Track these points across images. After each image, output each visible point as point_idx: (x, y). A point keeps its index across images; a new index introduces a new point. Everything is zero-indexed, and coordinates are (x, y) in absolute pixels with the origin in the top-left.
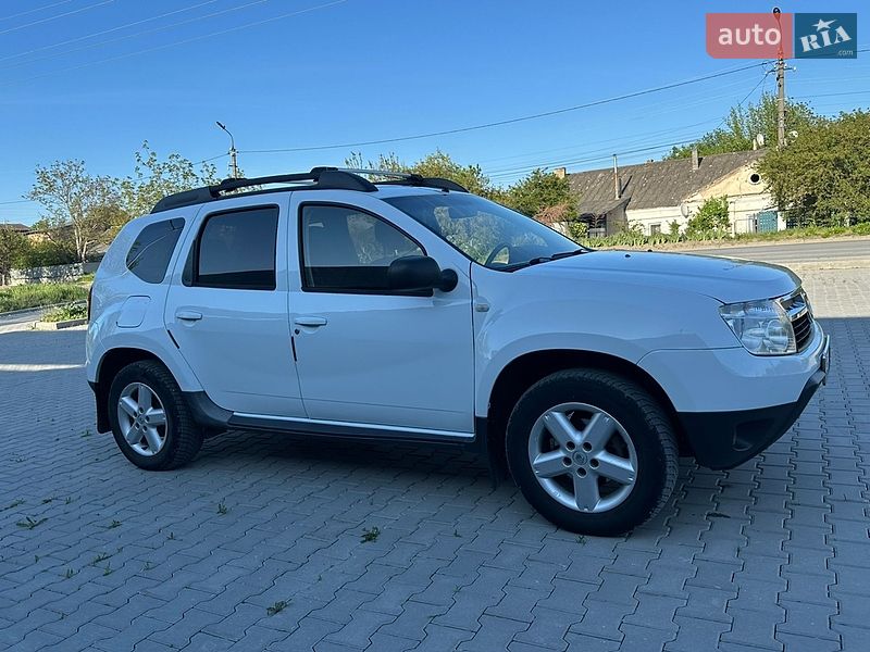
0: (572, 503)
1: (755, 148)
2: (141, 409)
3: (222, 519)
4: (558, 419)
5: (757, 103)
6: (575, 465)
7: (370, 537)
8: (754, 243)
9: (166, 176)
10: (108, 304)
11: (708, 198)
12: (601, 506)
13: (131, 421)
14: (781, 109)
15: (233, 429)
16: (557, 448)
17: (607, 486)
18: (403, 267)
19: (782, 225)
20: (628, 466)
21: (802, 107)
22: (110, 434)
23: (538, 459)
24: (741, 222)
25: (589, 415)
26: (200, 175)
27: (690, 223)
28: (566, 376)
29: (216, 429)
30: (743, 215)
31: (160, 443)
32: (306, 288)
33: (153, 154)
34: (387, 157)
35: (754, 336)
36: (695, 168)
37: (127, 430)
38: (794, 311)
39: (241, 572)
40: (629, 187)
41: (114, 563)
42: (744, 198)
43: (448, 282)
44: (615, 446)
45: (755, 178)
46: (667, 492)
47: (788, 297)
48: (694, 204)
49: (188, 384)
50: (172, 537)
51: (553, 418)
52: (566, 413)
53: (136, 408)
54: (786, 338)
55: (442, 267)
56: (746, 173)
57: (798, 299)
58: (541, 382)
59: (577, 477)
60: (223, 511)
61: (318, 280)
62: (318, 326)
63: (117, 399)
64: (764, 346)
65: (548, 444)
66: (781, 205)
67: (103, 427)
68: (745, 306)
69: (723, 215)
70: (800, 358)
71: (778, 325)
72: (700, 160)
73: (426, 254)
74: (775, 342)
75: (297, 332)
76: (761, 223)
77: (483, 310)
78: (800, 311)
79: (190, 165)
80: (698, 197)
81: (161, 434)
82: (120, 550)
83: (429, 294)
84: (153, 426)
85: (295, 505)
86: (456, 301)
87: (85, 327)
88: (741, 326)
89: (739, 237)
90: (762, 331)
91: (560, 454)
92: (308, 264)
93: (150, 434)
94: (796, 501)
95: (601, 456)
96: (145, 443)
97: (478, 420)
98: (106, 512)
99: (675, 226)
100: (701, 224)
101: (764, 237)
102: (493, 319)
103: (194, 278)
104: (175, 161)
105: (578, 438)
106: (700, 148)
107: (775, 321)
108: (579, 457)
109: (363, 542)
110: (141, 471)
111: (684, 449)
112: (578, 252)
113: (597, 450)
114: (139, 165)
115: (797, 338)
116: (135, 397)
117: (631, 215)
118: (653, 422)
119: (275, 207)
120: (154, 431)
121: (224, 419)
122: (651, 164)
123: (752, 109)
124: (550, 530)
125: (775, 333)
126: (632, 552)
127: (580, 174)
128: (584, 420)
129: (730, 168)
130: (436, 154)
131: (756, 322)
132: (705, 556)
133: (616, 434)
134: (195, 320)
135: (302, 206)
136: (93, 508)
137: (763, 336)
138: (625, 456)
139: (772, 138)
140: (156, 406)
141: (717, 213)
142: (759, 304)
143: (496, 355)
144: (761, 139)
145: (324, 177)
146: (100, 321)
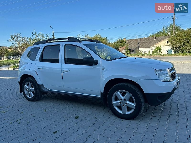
0: (121, 112)
1: (168, 35)
2: (29, 88)
3: (45, 112)
4: (119, 94)
5: (169, 25)
6: (122, 104)
7: (77, 118)
8: (167, 56)
9: (38, 37)
10: (23, 65)
11: (157, 46)
12: (127, 113)
13: (27, 90)
14: (174, 27)
15: (48, 93)
16: (118, 100)
17: (129, 109)
18: (86, 59)
19: (173, 53)
20: (134, 105)
21: (179, 27)
22: (22, 93)
23: (114, 102)
24: (164, 52)
25: (125, 93)
26: (46, 37)
27: (153, 51)
28: (121, 84)
29: (45, 93)
30: (165, 50)
31: (33, 95)
32: (65, 63)
33: (36, 32)
34: (87, 35)
35: (162, 77)
36: (154, 39)
37: (26, 92)
38: (172, 72)
39: (48, 124)
40: (140, 43)
41: (21, 121)
42: (165, 46)
43: (96, 63)
44: (131, 100)
45: (168, 42)
46: (142, 111)
47: (171, 69)
48: (154, 47)
49: (39, 83)
50: (34, 116)
51: (118, 93)
52: (121, 92)
53: (28, 88)
54: (170, 78)
55: (95, 59)
56: (166, 41)
57: (173, 69)
58: (115, 85)
59: (122, 106)
60: (45, 111)
61: (68, 61)
62: (68, 71)
63: (24, 85)
64: (165, 79)
65: (116, 99)
66: (173, 48)
67: (21, 92)
68: (161, 70)
69: (160, 50)
70: (173, 82)
71: (168, 75)
72: (156, 38)
73: (91, 56)
74: (167, 79)
75: (63, 72)
76: (168, 52)
77: (103, 69)
78: (173, 72)
79: (44, 35)
80: (155, 46)
81: (33, 93)
82: (23, 118)
83: (92, 65)
84: (31, 92)
85: (61, 110)
86: (98, 67)
87: (18, 70)
88: (159, 75)
89: (163, 55)
90: (164, 76)
91: (119, 101)
92: (66, 58)
93: (31, 93)
94: (171, 114)
95: (128, 102)
96: (30, 95)
97: (101, 93)
98: (20, 110)
99: (149, 52)
100: (155, 52)
101: (169, 55)
102: (106, 71)
103: (42, 60)
104: (40, 34)
105: (123, 98)
106: (156, 35)
107: (167, 74)
108: (123, 102)
109: (75, 119)
110: (28, 101)
111: (146, 101)
112: (125, 57)
113: (127, 101)
114: (33, 35)
115: (172, 78)
116: (28, 85)
117: (140, 49)
118: (139, 95)
119: (59, 45)
120: (32, 93)
121: (47, 91)
122: (145, 38)
123: (168, 27)
124: (116, 118)
125: (167, 77)
126: (134, 123)
127: (129, 40)
128: (125, 94)
129: (162, 40)
130: (97, 34)
131: (163, 74)
132: (150, 125)
133: (131, 97)
134: (41, 69)
135: (65, 45)
136: (18, 109)
137: (164, 77)
138: (133, 102)
139: (172, 33)
140: (32, 87)
141: (159, 50)
142: (164, 70)
143: (106, 79)
144: (169, 33)
145: (70, 39)
146: (21, 68)
